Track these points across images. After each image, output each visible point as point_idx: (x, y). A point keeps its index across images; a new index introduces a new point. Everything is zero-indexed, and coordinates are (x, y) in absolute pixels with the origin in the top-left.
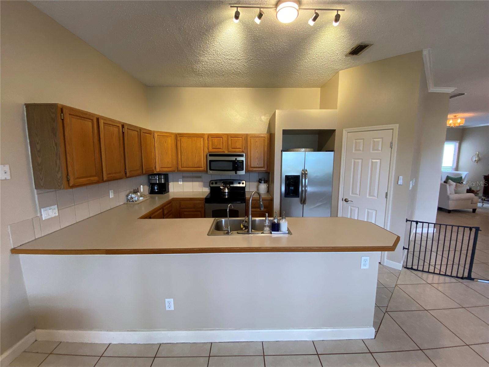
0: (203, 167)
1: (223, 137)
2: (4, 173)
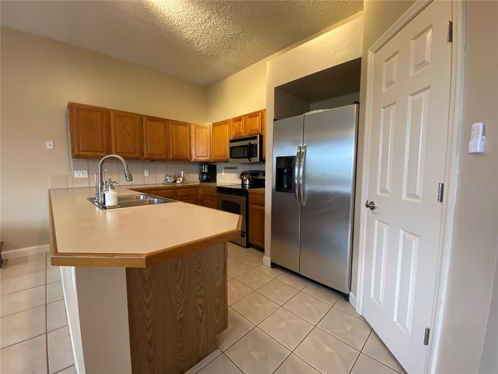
0: (228, 155)
1: (242, 119)
2: (48, 145)
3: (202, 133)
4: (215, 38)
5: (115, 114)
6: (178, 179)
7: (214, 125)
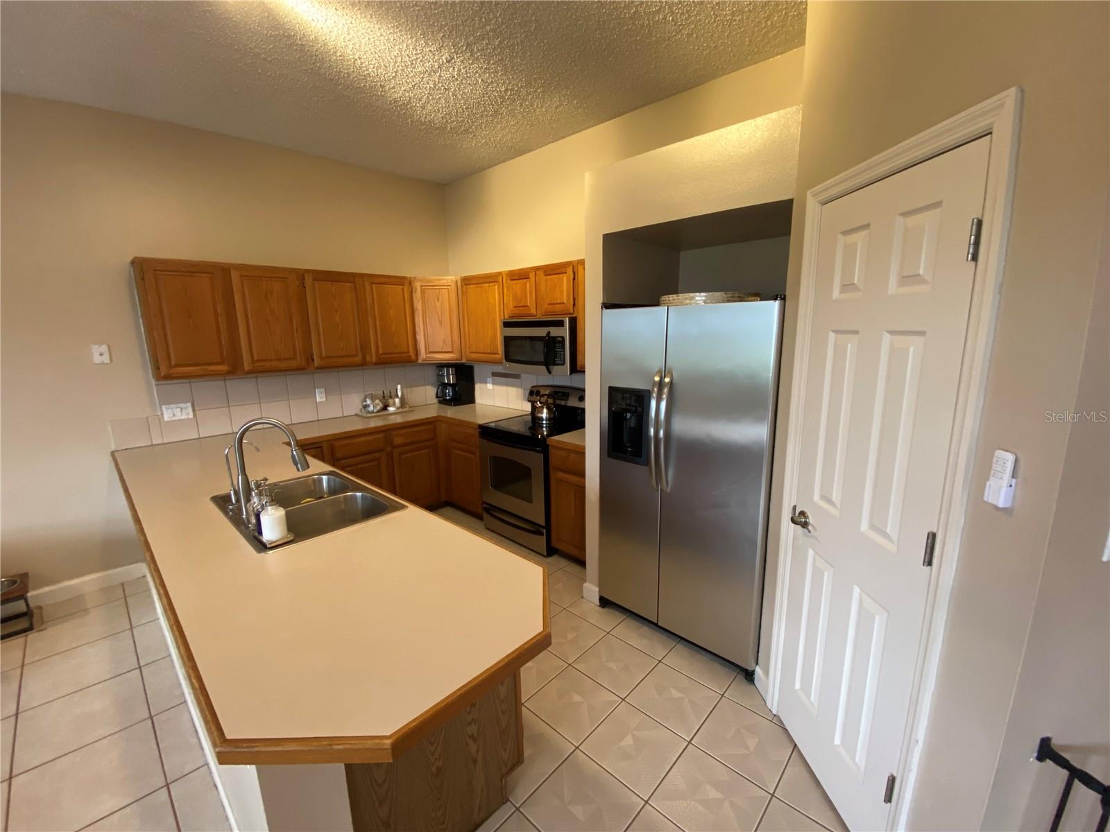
0: (500, 352)
1: (530, 277)
2: (98, 354)
3: (438, 300)
4: (463, 98)
5: (241, 276)
6: (391, 401)
7: (467, 281)
